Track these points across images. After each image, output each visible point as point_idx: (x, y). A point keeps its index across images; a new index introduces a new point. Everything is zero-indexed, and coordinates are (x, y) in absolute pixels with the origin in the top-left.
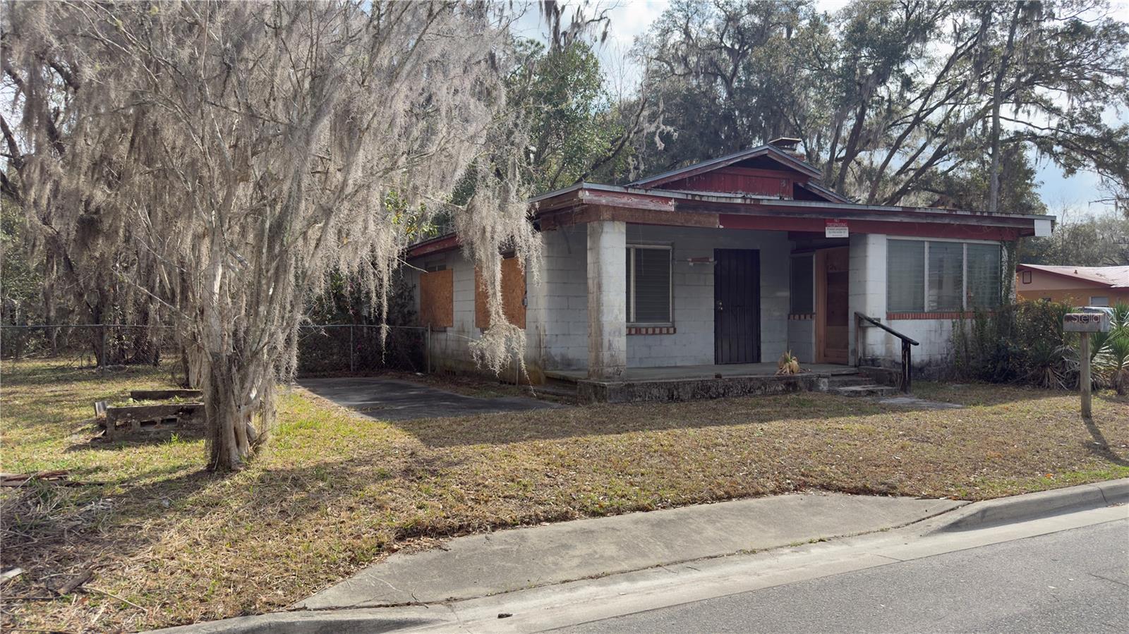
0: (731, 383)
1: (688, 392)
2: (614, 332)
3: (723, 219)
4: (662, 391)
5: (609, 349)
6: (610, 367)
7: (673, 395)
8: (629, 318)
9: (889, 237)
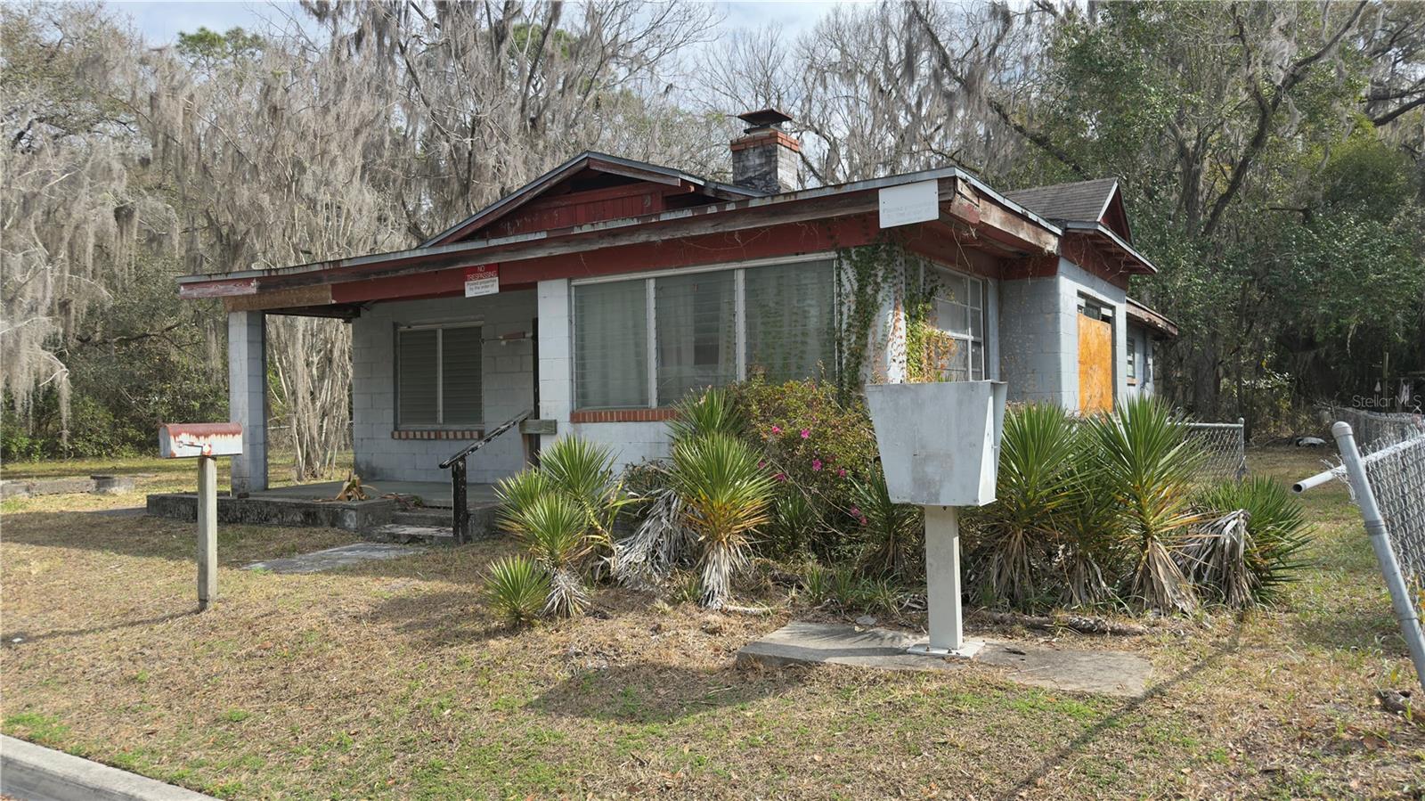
8: (435, 420)
9: (576, 282)
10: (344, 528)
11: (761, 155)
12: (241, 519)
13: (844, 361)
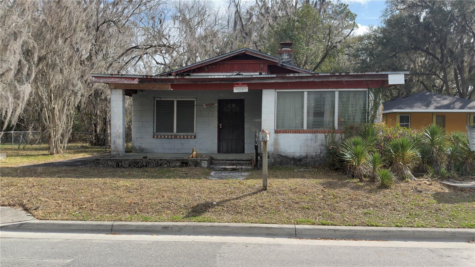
0: (150, 161)
1: (126, 164)
2: (117, 137)
3: (173, 86)
4: (113, 163)
5: (114, 144)
6: (114, 151)
7: (119, 165)
8: (173, 131)
9: (277, 91)
10: (201, 167)
11: (288, 55)
12: (146, 166)
13: (369, 118)
